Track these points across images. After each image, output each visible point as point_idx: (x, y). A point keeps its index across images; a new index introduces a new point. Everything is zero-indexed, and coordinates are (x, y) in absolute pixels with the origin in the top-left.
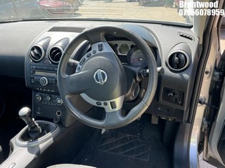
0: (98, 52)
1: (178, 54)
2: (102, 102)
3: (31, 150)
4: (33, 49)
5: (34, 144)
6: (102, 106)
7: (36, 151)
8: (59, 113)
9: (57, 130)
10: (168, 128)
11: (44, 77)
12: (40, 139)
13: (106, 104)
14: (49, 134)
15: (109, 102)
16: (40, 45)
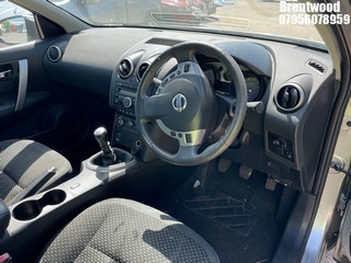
0: (183, 73)
1: (290, 88)
2: (177, 133)
3: (99, 175)
4: (122, 63)
5: (104, 170)
6: (177, 137)
7: (105, 178)
8: (139, 143)
9: (133, 163)
10: (285, 198)
11: (128, 98)
12: (111, 167)
13: (180, 136)
14: (123, 164)
15: (184, 134)
16: (131, 59)
